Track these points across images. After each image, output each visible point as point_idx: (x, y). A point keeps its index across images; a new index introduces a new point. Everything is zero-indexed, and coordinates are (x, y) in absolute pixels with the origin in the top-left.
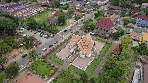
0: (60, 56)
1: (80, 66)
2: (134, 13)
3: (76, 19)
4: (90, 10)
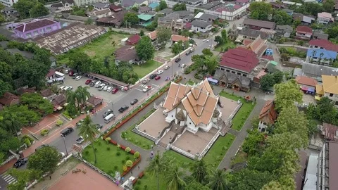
0: (145, 131)
1: (189, 151)
2: (301, 34)
3: (176, 50)
4: (204, 31)
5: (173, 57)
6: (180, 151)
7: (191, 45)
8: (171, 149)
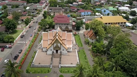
0: (39, 64)
1: (72, 64)
2: (73, 9)
4: (34, 14)
5: (27, 26)
6: (67, 65)
7: (32, 20)
8: (61, 67)
